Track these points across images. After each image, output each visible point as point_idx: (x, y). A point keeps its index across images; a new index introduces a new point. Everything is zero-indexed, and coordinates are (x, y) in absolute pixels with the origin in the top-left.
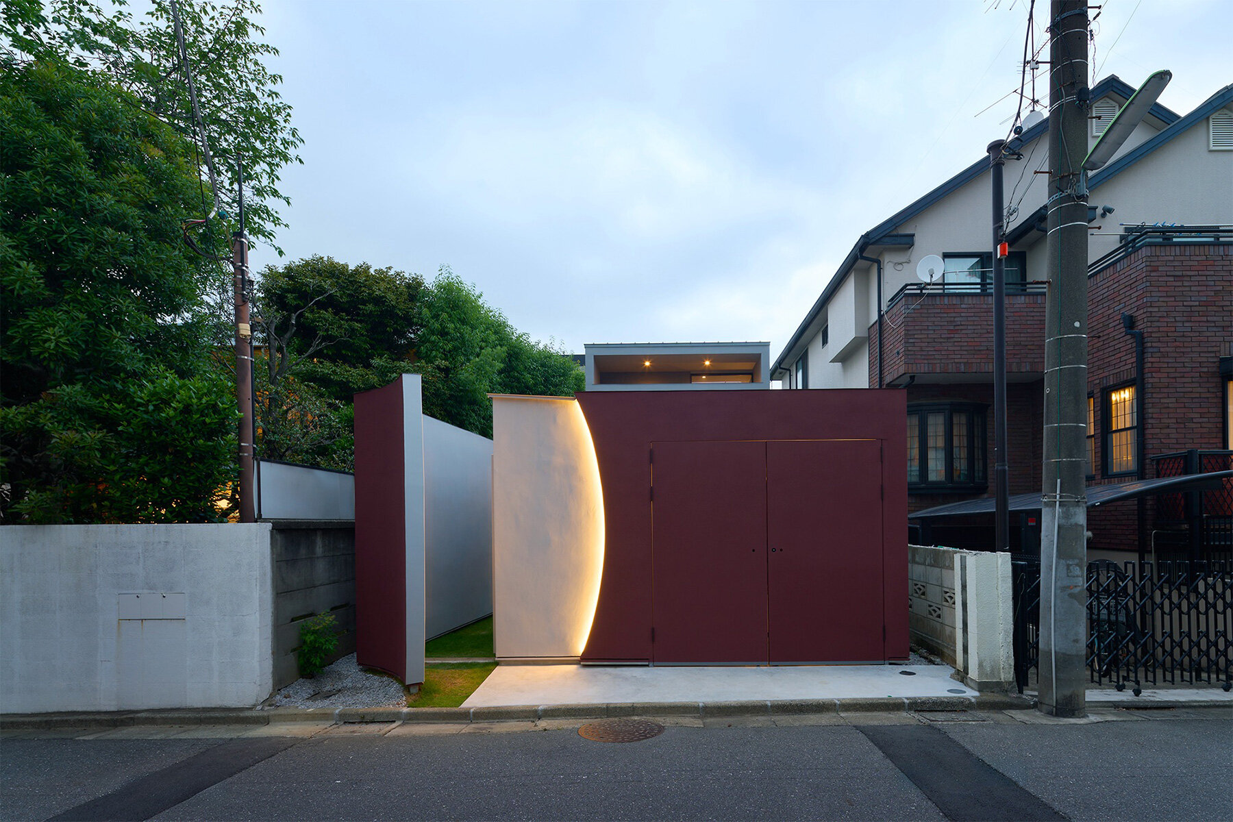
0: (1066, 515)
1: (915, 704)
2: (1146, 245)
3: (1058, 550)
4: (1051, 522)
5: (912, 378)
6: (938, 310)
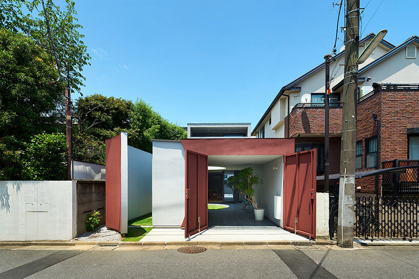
0: (348, 181)
1: (294, 243)
2: (381, 90)
3: (345, 192)
4: (343, 183)
5: (299, 135)
6: (308, 112)
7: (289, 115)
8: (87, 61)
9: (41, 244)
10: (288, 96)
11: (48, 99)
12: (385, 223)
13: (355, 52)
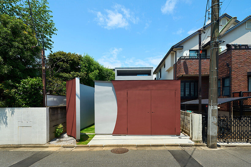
0: (213, 107)
1: (181, 145)
2: (232, 49)
3: (212, 114)
4: (210, 109)
5: (182, 75)
6: (187, 62)
7: (176, 63)
8: (54, 32)
9: (27, 147)
10: (176, 52)
11: (31, 57)
12: (236, 132)
13: (217, 29)
